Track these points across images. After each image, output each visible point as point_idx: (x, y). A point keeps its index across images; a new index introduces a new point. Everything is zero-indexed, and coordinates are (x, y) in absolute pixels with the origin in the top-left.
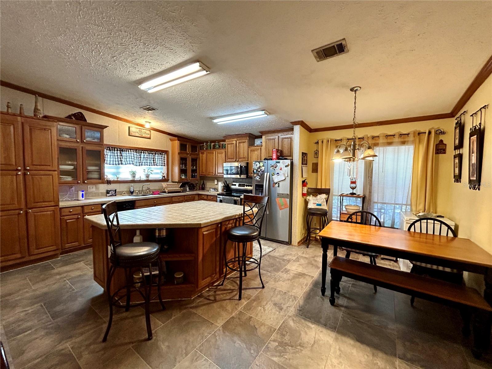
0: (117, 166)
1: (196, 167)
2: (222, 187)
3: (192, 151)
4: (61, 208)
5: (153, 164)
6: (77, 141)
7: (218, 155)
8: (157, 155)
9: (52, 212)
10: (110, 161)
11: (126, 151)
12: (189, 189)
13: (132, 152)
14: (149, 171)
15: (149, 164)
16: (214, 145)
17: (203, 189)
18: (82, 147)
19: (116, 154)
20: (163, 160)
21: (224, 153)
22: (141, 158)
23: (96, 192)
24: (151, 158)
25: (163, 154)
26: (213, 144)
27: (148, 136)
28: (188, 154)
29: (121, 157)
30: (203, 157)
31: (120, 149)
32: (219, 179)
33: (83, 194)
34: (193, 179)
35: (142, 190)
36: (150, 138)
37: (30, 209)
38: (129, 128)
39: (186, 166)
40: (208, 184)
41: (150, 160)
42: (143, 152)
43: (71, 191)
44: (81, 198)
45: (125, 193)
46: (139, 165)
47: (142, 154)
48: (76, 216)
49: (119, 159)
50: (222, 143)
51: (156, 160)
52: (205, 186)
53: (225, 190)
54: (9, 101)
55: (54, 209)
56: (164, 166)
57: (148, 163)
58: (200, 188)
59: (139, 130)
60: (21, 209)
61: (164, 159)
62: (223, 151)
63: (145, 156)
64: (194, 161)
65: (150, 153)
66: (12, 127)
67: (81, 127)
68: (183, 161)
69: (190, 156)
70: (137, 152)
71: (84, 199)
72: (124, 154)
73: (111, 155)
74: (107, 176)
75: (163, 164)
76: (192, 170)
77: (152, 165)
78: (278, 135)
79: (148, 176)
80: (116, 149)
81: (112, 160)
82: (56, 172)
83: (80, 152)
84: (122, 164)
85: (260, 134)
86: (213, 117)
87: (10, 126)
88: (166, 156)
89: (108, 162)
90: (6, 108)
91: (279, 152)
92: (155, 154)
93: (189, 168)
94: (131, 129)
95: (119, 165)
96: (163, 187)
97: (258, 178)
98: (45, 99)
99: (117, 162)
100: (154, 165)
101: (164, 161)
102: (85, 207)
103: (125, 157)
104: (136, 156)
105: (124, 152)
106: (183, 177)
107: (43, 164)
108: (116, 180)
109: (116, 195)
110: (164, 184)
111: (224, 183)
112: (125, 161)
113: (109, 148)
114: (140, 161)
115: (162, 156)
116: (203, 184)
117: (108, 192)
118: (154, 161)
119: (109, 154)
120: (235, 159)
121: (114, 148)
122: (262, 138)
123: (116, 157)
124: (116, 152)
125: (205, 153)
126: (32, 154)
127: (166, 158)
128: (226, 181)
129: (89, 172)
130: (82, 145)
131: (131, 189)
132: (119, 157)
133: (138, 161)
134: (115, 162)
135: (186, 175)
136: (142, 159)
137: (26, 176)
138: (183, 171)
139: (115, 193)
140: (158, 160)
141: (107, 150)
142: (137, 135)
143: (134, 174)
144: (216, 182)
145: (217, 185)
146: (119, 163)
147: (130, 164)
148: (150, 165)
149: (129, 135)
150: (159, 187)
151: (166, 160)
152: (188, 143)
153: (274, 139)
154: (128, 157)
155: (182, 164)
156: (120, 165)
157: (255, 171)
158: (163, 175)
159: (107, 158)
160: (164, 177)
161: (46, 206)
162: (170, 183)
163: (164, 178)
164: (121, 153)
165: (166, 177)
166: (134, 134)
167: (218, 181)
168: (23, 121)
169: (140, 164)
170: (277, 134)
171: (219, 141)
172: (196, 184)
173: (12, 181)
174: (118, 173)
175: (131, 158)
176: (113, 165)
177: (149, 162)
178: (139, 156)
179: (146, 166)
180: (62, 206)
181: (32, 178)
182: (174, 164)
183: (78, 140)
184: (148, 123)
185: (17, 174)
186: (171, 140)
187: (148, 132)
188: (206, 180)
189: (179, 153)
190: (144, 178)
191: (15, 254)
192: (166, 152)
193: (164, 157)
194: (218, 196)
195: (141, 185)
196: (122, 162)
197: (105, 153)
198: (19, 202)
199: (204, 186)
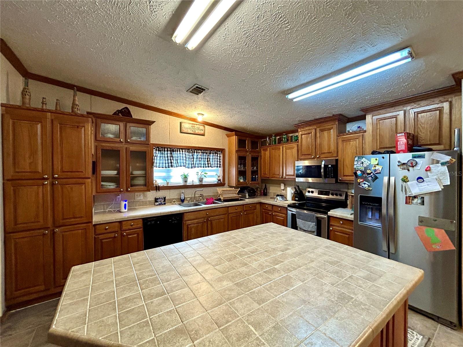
0: (167, 169)
1: (257, 168)
2: (292, 193)
3: (252, 148)
4: (95, 225)
5: (207, 165)
6: (120, 140)
7: (286, 152)
8: (211, 155)
9: (83, 231)
10: (160, 163)
11: (177, 151)
12: (249, 195)
13: (184, 152)
14: (203, 173)
15: (202, 166)
16: (280, 138)
17: (265, 194)
18: (126, 148)
19: (166, 155)
20: (218, 160)
21: (296, 148)
22: (193, 158)
23: (143, 200)
24: (205, 158)
25: (219, 153)
26: (278, 137)
27: (202, 132)
28: (247, 152)
29: (171, 158)
30: (266, 154)
31: (171, 149)
32: (286, 182)
33: (125, 205)
34: (253, 182)
35: (195, 197)
36: (203, 135)
37: (57, 227)
38: (181, 123)
39: (245, 166)
40: (273, 190)
41: (204, 161)
42: (196, 151)
43: (117, 200)
44: (123, 210)
45: (175, 202)
46: (192, 168)
47: (195, 153)
48: (112, 235)
49: (169, 161)
50: (291, 135)
51: (211, 160)
52: (268, 191)
53: (297, 199)
54: (44, 97)
55: (86, 227)
56: (220, 167)
57: (201, 164)
58: (261, 193)
59: (191, 125)
60: (47, 228)
61: (220, 159)
62: (294, 145)
63: (199, 157)
64: (255, 160)
65: (204, 153)
66: (39, 126)
67: (126, 123)
68: (241, 160)
69: (250, 153)
70: (189, 152)
71: (127, 210)
72: (175, 154)
73: (160, 157)
74: (156, 181)
75: (219, 165)
76: (252, 171)
77: (206, 167)
78: (405, 108)
79: (201, 180)
80: (166, 149)
81: (161, 162)
82: (90, 180)
83: (123, 154)
84: (172, 166)
85: (362, 113)
86: (288, 90)
87: (38, 124)
88: (221, 155)
89: (158, 165)
90: (42, 104)
91: (411, 137)
92: (210, 153)
93: (249, 169)
94: (182, 125)
95: (169, 167)
96: (218, 193)
97: (366, 186)
98: (93, 96)
99: (167, 165)
100: (208, 167)
101: (220, 162)
102: (124, 223)
103: (176, 158)
104: (188, 156)
105: (175, 152)
106: (242, 181)
107: (74, 170)
108: (166, 185)
109: (165, 204)
110: (219, 190)
111: (295, 188)
112: (176, 163)
113: (159, 148)
114: (193, 162)
115: (217, 156)
116: (264, 189)
117: (156, 200)
118: (208, 161)
119: (159, 155)
120: (314, 154)
121: (164, 148)
122: (365, 119)
123: (166, 159)
124: (166, 152)
125: (268, 149)
126: (62, 158)
127: (221, 158)
128: (298, 186)
129: (134, 178)
130: (126, 146)
131: (182, 197)
132: (169, 158)
133: (190, 163)
134: (164, 165)
135: (245, 179)
136: (195, 160)
137: (55, 186)
138: (241, 173)
139: (164, 201)
140: (213, 160)
141: (156, 150)
142: (190, 131)
143: (185, 178)
144: (282, 187)
145: (283, 190)
146: (168, 166)
147: (181, 166)
148: (204, 167)
149: (181, 132)
150: (213, 193)
151: (221, 161)
152: (247, 138)
153: (396, 117)
154: (179, 158)
155: (241, 165)
156: (171, 168)
157: (359, 173)
158: (219, 179)
159: (156, 159)
160: (220, 180)
161: (76, 222)
162: (226, 188)
163: (219, 182)
164: (171, 154)
165: (222, 181)
166: (185, 131)
167: (285, 185)
168: (53, 118)
169: (193, 165)
170: (402, 107)
171: (287, 133)
172: (257, 188)
173: (38, 193)
174: (169, 177)
175: (183, 159)
176: (163, 167)
177: (203, 163)
178: (192, 157)
179: (200, 168)
180: (95, 222)
181: (62, 188)
182: (231, 164)
183: (122, 140)
184: (200, 116)
185: (43, 184)
186: (228, 136)
187: (202, 127)
188: (268, 184)
189: (237, 151)
190: (197, 182)
191: (38, 286)
192: (222, 151)
193: (220, 157)
194: (289, 208)
195: (193, 190)
196: (173, 164)
197: (154, 155)
198: (45, 219)
199: (266, 191)
